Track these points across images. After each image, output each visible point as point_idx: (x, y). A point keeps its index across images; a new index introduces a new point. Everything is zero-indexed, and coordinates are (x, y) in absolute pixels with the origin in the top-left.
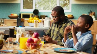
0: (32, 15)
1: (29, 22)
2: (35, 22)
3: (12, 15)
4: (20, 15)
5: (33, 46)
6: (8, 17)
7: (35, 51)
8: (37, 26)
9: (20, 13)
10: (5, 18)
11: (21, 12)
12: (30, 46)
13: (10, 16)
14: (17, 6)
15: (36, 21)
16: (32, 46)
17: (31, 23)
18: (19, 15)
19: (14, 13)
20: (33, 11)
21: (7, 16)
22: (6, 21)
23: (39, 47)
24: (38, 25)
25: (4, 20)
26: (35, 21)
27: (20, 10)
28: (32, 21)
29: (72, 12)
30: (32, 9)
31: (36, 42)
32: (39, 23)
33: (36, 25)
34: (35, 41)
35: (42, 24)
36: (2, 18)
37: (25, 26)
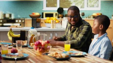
0: (56, 14)
1: (45, 23)
2: (52, 23)
3: (33, 14)
4: (43, 14)
5: (41, 50)
6: (29, 17)
7: (56, 54)
8: (54, 27)
9: (42, 12)
10: (26, 18)
11: (44, 11)
12: (38, 49)
13: (32, 15)
14: (40, 4)
15: (53, 21)
16: (39, 49)
17: (48, 23)
18: (41, 14)
19: (36, 12)
20: (57, 10)
21: (28, 15)
22: (27, 21)
23: (48, 50)
24: (55, 25)
25: (24, 20)
26: (51, 21)
27: (43, 9)
28: (49, 21)
29: (101, 10)
30: (56, 7)
31: (44, 45)
32: (56, 23)
33: (53, 25)
34: (42, 44)
35: (60, 24)
36: (23, 18)
37: (41, 27)
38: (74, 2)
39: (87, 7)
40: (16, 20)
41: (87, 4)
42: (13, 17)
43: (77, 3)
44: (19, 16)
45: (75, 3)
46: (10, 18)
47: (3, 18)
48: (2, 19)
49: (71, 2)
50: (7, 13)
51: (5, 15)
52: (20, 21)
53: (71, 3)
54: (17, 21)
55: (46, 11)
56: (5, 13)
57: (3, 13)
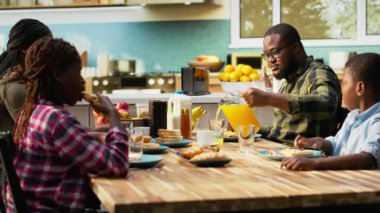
3: (200, 60)
9: (229, 52)
10: (178, 72)
11: (234, 49)
13: (196, 62)
18: (225, 60)
19: (208, 54)
27: (230, 42)
36: (170, 72)
38: (338, 22)
39: (367, 34)
40: (151, 77)
41: (367, 25)
42: (139, 71)
43: (346, 24)
44: (158, 68)
45: (340, 25)
46: (132, 74)
47: (111, 74)
48: (107, 78)
49: (328, 25)
50: (124, 60)
51: (115, 63)
52: (161, 82)
53: (328, 28)
54: (151, 82)
55: (240, 49)
56: (116, 58)
57: (111, 58)
